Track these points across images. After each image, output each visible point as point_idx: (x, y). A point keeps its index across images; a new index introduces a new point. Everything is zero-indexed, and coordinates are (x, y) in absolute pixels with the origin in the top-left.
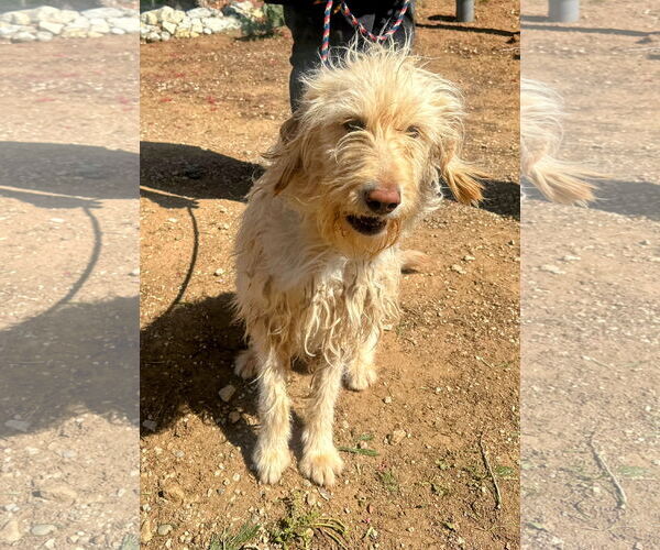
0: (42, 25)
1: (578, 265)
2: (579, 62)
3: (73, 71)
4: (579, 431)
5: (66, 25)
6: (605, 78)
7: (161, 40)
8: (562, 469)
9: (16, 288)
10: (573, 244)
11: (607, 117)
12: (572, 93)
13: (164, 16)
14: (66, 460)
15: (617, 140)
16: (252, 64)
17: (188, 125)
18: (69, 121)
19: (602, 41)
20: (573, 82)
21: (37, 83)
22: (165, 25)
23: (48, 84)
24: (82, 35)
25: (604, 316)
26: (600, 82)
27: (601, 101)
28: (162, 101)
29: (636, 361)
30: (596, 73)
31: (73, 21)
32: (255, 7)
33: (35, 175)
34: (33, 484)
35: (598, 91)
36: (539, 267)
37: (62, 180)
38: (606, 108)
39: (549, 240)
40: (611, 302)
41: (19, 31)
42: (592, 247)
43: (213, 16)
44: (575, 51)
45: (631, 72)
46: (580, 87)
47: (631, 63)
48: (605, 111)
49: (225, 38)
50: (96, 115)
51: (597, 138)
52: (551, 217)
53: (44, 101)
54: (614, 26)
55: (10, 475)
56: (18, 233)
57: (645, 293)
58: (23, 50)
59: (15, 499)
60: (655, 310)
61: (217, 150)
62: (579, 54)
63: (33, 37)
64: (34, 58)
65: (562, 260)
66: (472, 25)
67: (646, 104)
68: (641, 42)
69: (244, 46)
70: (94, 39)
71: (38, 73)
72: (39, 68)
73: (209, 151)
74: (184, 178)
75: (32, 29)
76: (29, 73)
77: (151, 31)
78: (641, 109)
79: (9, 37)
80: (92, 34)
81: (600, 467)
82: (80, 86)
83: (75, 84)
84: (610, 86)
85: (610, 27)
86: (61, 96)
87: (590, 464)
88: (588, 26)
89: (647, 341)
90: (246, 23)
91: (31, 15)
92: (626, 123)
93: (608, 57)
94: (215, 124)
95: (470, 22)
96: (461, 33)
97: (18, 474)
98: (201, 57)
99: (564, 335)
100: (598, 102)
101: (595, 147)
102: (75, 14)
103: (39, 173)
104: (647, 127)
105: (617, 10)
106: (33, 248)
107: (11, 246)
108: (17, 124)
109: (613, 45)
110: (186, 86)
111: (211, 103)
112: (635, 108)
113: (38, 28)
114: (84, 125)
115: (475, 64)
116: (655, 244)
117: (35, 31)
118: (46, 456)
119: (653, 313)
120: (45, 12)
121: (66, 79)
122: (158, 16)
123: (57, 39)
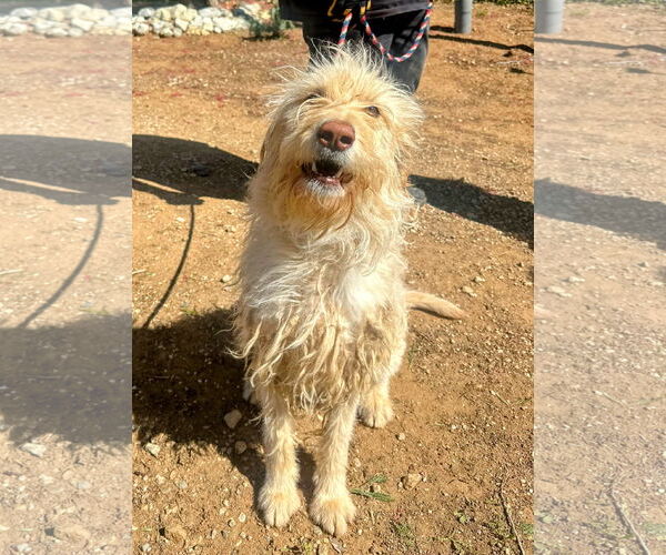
0: (74, 22)
1: (582, 287)
2: (563, 73)
3: (99, 67)
4: (598, 479)
5: (96, 23)
6: (588, 89)
7: (173, 36)
8: (584, 525)
9: (38, 292)
10: (575, 264)
11: (592, 129)
12: (558, 104)
13: (177, 14)
14: (81, 493)
15: (602, 152)
16: (258, 64)
17: (197, 120)
18: (94, 116)
19: (585, 53)
20: (559, 92)
21: (67, 77)
22: (178, 22)
23: (76, 79)
24: (109, 32)
25: (612, 345)
26: (582, 93)
27: (586, 112)
28: (173, 96)
29: (648, 398)
30: (578, 84)
31: (102, 19)
32: (263, 9)
33: (61, 171)
34: (46, 520)
35: (582, 102)
36: (546, 289)
37: (86, 177)
38: (590, 119)
39: (552, 258)
40: (617, 330)
41: (53, 27)
42: (593, 267)
43: (223, 16)
44: (559, 62)
45: (612, 84)
46: (565, 98)
47: (611, 75)
48: (589, 122)
49: (234, 37)
50: (119, 111)
51: (584, 150)
52: (551, 232)
53: (71, 95)
54: (594, 38)
55: (23, 507)
56: (43, 232)
57: (650, 322)
58: (54, 44)
59: (28, 536)
60: (662, 341)
61: (224, 147)
62: (563, 64)
63: (66, 33)
64: (65, 53)
65: (567, 281)
66: (470, 37)
67: (628, 116)
68: (619, 55)
69: (252, 46)
70: (120, 37)
71: (68, 68)
72: (69, 63)
73: (216, 148)
74: (193, 175)
75: (65, 25)
76: (59, 67)
77: (164, 27)
78: (623, 121)
79: (43, 32)
80: (119, 32)
81: (623, 523)
82: (106, 83)
83: (101, 80)
84: (593, 97)
85: (590, 40)
86: (88, 91)
87: (613, 519)
88: (571, 38)
89: (657, 375)
90: (255, 25)
91: (66, 13)
92: (611, 135)
93: (590, 69)
94: (223, 121)
95: (467, 34)
96: (460, 45)
97: (32, 507)
98: (211, 55)
99: (575, 366)
100: (582, 113)
101: (583, 159)
102: (104, 13)
103: (65, 169)
104: (630, 140)
105: (596, 24)
106: (56, 248)
107: (36, 245)
108: (47, 118)
109: (594, 58)
110: (196, 82)
111: (219, 99)
112: (618, 121)
113: (71, 25)
114: (107, 120)
115: (473, 76)
116: (653, 266)
117: (67, 27)
118: (60, 486)
119: (659, 343)
120: (78, 9)
121: (94, 75)
122: (172, 13)
123: (87, 35)
